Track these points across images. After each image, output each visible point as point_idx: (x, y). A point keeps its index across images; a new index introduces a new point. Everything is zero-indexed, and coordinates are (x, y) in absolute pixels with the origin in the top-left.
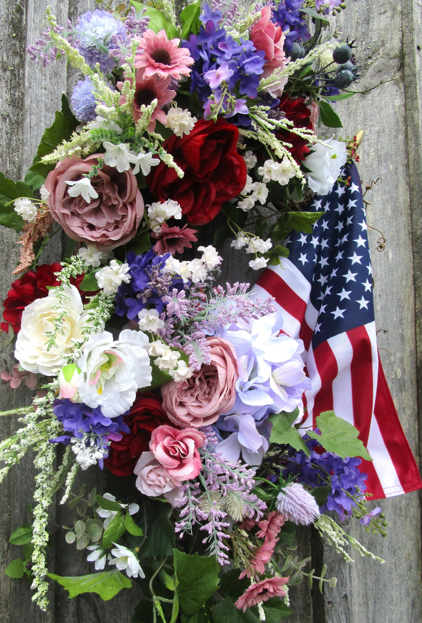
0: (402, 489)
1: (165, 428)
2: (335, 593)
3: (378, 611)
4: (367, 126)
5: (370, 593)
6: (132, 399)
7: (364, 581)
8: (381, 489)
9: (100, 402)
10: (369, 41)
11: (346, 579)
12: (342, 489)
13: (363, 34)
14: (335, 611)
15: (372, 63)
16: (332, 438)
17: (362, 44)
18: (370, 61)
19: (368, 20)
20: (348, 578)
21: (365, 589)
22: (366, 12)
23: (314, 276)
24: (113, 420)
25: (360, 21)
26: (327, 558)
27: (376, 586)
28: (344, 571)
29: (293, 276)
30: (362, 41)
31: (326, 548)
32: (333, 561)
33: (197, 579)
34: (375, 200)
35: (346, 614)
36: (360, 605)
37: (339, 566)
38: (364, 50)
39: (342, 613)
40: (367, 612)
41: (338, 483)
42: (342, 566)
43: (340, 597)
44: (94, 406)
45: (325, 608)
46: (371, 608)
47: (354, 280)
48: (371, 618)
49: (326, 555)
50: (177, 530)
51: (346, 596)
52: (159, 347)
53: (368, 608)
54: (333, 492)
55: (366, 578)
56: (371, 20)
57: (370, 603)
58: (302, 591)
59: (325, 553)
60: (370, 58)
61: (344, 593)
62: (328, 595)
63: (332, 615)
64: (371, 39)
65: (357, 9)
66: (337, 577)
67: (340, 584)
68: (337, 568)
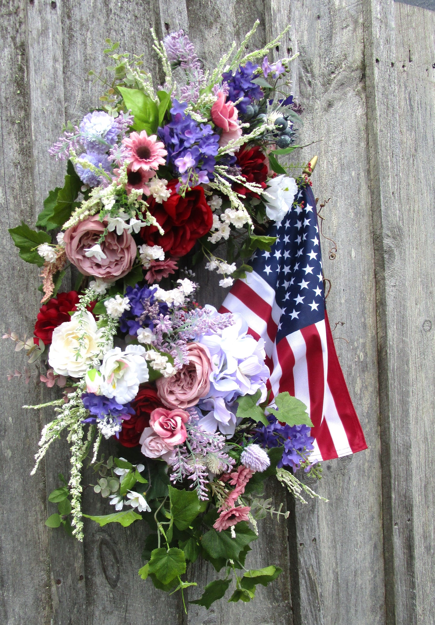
0: (351, 450)
1: (160, 410)
2: (306, 536)
3: (345, 552)
4: (331, 138)
5: (338, 538)
6: (136, 391)
7: (333, 529)
8: (335, 451)
9: (114, 394)
10: (332, 56)
12: (294, 449)
13: (326, 50)
14: (306, 550)
15: (334, 77)
16: (286, 412)
17: (325, 61)
18: (333, 76)
19: (331, 36)
20: (316, 526)
21: (334, 535)
22: (329, 29)
23: (278, 282)
24: (124, 405)
25: (323, 38)
26: (299, 510)
27: (343, 533)
28: (313, 520)
29: (259, 285)
30: (325, 58)
32: (304, 512)
33: (185, 507)
34: (338, 205)
35: (315, 553)
36: (329, 548)
37: (309, 516)
38: (327, 66)
39: (311, 552)
40: (336, 553)
41: (290, 445)
42: (311, 516)
43: (310, 540)
44: (111, 397)
45: (298, 549)
46: (339, 551)
47: (307, 287)
48: (338, 558)
50: (171, 479)
51: (315, 540)
52: (153, 354)
53: (336, 550)
54: (287, 451)
55: (334, 527)
56: (334, 36)
57: (338, 546)
58: (280, 538)
59: (296, 506)
60: (333, 73)
61: (313, 537)
62: (300, 539)
63: (304, 554)
64: (334, 55)
65: (320, 27)
66: (307, 524)
67: (309, 530)
68: (307, 517)
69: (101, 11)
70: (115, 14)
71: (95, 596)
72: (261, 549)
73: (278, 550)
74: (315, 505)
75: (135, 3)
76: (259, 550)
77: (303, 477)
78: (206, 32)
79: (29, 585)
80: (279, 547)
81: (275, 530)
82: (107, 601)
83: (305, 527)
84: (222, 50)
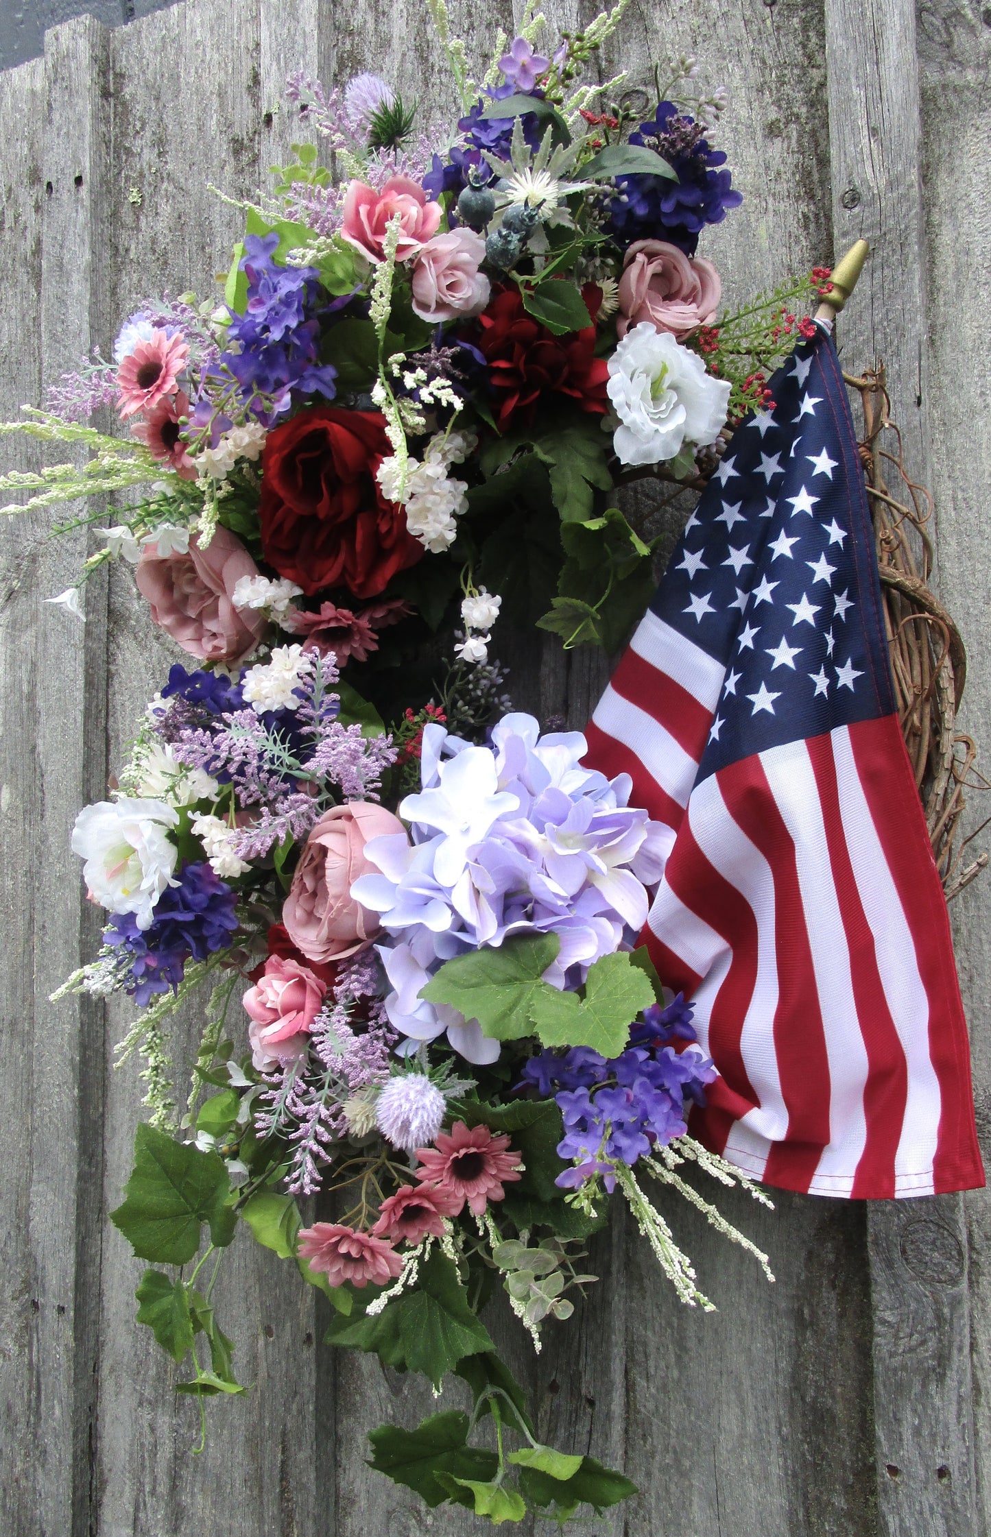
2: (908, 1451)
11: (946, 1426)
14: (910, 1497)
20: (952, 1427)
28: (937, 1401)
31: (879, 1328)
32: (904, 1367)
35: (946, 1519)
37: (924, 1385)
39: (931, 1508)
42: (932, 1388)
43: (927, 1467)
45: (878, 1479)
49: (878, 1345)
51: (945, 1472)
59: (877, 1340)
61: (940, 1462)
62: (885, 1449)
63: (900, 1505)
66: (915, 1411)
67: (925, 1432)
68: (917, 1388)
69: (413, 76)
70: (440, 72)
71: (358, 1398)
72: (784, 1440)
73: (844, 1466)
74: (949, 1358)
75: (483, 27)
76: (776, 1441)
77: (904, 1252)
78: (657, 14)
79: (243, 1321)
80: (846, 1454)
81: (833, 1397)
82: (381, 1419)
83: (909, 1419)
84: (699, 39)
